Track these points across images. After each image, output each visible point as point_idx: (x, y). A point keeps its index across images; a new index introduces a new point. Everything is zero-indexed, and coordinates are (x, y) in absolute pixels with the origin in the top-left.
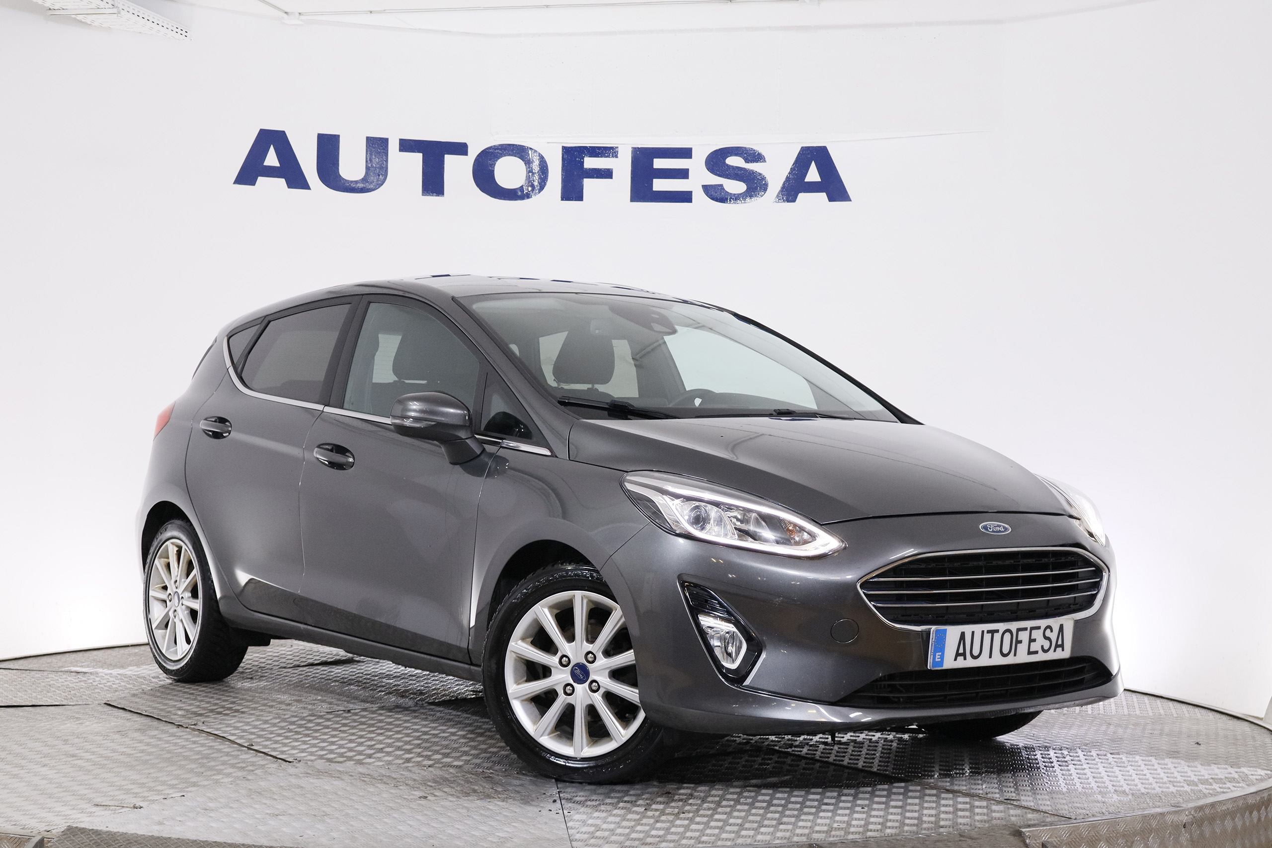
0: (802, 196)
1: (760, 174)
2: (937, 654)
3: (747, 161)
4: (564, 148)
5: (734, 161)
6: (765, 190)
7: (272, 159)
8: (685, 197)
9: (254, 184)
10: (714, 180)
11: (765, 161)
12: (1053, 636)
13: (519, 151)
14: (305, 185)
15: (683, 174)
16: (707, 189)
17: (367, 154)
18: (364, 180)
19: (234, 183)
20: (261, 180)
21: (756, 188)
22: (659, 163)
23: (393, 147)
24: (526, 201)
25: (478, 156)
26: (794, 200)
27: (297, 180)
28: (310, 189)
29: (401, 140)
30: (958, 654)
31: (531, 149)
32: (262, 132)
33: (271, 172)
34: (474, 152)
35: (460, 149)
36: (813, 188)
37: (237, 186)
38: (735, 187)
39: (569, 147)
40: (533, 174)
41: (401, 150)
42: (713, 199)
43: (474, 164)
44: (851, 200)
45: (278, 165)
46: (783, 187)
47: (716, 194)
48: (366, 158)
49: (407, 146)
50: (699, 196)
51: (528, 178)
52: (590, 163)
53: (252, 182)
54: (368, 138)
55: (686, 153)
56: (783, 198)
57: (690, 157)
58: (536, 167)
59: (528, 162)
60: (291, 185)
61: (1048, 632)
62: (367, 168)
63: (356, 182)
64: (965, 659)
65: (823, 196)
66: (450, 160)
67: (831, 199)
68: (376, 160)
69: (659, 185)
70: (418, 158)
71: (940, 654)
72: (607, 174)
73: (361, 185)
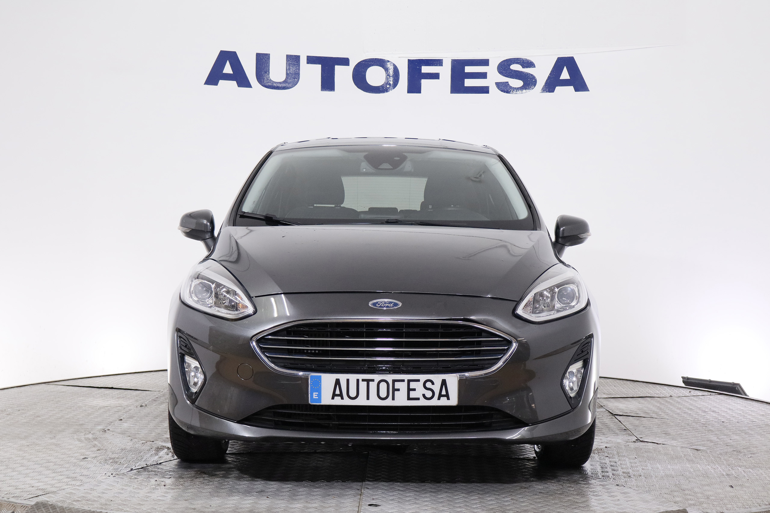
0: (558, 89)
1: (532, 75)
2: (314, 393)
3: (523, 67)
4: (409, 60)
5: (516, 67)
6: (535, 85)
7: (228, 69)
8: (485, 90)
9: (217, 85)
10: (503, 79)
11: (535, 67)
12: (436, 388)
13: (381, 63)
14: (248, 85)
15: (483, 76)
16: (498, 85)
17: (287, 65)
18: (285, 82)
19: (205, 84)
20: (221, 82)
21: (529, 84)
22: (468, 69)
23: (303, 61)
24: (386, 94)
25: (356, 66)
26: (553, 91)
27: (243, 82)
28: (252, 88)
29: (307, 56)
30: (334, 395)
31: (388, 61)
32: (222, 52)
33: (227, 77)
34: (353, 63)
35: (345, 62)
36: (565, 83)
37: (206, 86)
38: (516, 83)
39: (412, 60)
40: (390, 76)
41: (308, 63)
42: (502, 91)
43: (353, 71)
44: (589, 91)
45: (232, 72)
46: (546, 83)
47: (504, 88)
48: (286, 68)
49: (311, 60)
50: (493, 89)
51: (387, 79)
52: (425, 69)
53: (216, 84)
54: (287, 56)
55: (485, 62)
56: (546, 90)
57: (488, 65)
58: (391, 72)
59: (386, 70)
60: (240, 85)
61: (429, 385)
62: (287, 74)
63: (280, 83)
64: (342, 398)
65: (571, 88)
66: (338, 69)
67: (577, 90)
68: (292, 70)
69: (469, 83)
70: (318, 68)
71: (317, 393)
72: (436, 76)
73: (284, 85)
